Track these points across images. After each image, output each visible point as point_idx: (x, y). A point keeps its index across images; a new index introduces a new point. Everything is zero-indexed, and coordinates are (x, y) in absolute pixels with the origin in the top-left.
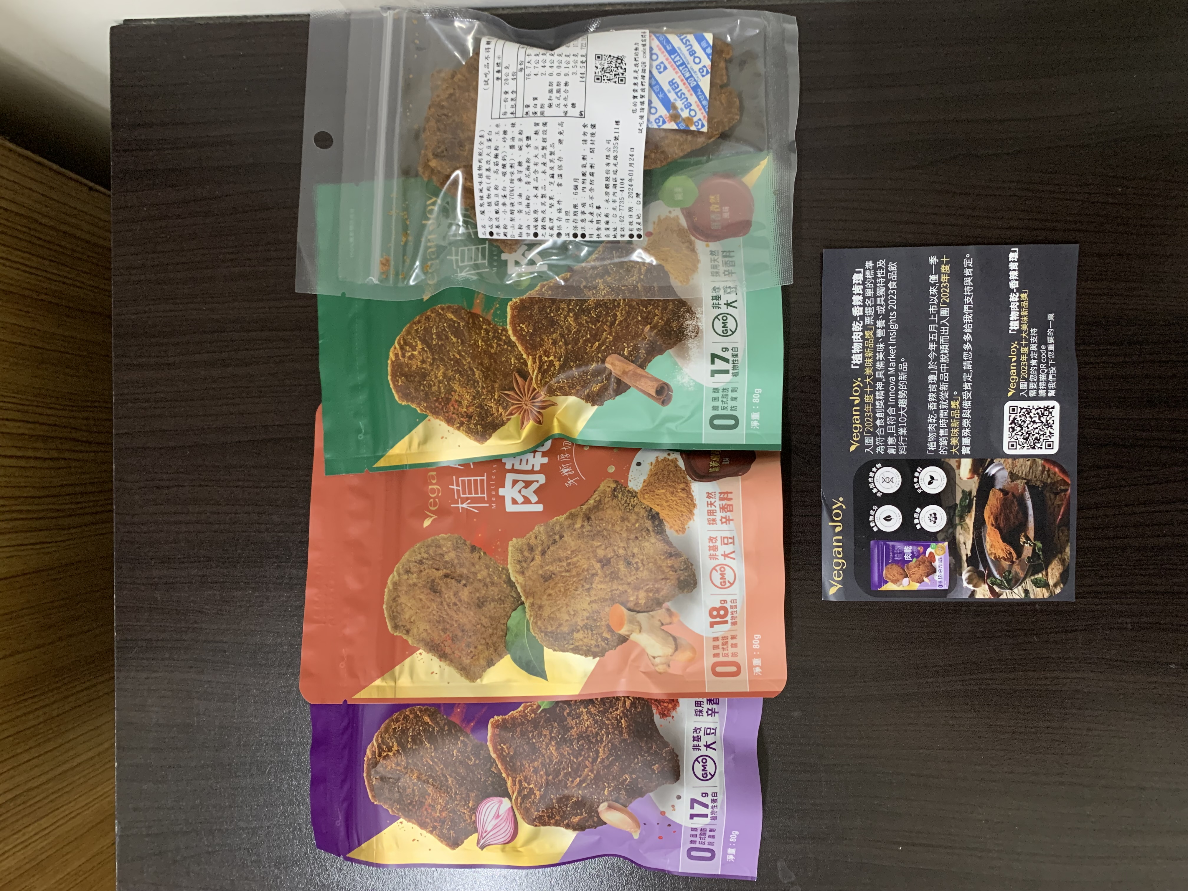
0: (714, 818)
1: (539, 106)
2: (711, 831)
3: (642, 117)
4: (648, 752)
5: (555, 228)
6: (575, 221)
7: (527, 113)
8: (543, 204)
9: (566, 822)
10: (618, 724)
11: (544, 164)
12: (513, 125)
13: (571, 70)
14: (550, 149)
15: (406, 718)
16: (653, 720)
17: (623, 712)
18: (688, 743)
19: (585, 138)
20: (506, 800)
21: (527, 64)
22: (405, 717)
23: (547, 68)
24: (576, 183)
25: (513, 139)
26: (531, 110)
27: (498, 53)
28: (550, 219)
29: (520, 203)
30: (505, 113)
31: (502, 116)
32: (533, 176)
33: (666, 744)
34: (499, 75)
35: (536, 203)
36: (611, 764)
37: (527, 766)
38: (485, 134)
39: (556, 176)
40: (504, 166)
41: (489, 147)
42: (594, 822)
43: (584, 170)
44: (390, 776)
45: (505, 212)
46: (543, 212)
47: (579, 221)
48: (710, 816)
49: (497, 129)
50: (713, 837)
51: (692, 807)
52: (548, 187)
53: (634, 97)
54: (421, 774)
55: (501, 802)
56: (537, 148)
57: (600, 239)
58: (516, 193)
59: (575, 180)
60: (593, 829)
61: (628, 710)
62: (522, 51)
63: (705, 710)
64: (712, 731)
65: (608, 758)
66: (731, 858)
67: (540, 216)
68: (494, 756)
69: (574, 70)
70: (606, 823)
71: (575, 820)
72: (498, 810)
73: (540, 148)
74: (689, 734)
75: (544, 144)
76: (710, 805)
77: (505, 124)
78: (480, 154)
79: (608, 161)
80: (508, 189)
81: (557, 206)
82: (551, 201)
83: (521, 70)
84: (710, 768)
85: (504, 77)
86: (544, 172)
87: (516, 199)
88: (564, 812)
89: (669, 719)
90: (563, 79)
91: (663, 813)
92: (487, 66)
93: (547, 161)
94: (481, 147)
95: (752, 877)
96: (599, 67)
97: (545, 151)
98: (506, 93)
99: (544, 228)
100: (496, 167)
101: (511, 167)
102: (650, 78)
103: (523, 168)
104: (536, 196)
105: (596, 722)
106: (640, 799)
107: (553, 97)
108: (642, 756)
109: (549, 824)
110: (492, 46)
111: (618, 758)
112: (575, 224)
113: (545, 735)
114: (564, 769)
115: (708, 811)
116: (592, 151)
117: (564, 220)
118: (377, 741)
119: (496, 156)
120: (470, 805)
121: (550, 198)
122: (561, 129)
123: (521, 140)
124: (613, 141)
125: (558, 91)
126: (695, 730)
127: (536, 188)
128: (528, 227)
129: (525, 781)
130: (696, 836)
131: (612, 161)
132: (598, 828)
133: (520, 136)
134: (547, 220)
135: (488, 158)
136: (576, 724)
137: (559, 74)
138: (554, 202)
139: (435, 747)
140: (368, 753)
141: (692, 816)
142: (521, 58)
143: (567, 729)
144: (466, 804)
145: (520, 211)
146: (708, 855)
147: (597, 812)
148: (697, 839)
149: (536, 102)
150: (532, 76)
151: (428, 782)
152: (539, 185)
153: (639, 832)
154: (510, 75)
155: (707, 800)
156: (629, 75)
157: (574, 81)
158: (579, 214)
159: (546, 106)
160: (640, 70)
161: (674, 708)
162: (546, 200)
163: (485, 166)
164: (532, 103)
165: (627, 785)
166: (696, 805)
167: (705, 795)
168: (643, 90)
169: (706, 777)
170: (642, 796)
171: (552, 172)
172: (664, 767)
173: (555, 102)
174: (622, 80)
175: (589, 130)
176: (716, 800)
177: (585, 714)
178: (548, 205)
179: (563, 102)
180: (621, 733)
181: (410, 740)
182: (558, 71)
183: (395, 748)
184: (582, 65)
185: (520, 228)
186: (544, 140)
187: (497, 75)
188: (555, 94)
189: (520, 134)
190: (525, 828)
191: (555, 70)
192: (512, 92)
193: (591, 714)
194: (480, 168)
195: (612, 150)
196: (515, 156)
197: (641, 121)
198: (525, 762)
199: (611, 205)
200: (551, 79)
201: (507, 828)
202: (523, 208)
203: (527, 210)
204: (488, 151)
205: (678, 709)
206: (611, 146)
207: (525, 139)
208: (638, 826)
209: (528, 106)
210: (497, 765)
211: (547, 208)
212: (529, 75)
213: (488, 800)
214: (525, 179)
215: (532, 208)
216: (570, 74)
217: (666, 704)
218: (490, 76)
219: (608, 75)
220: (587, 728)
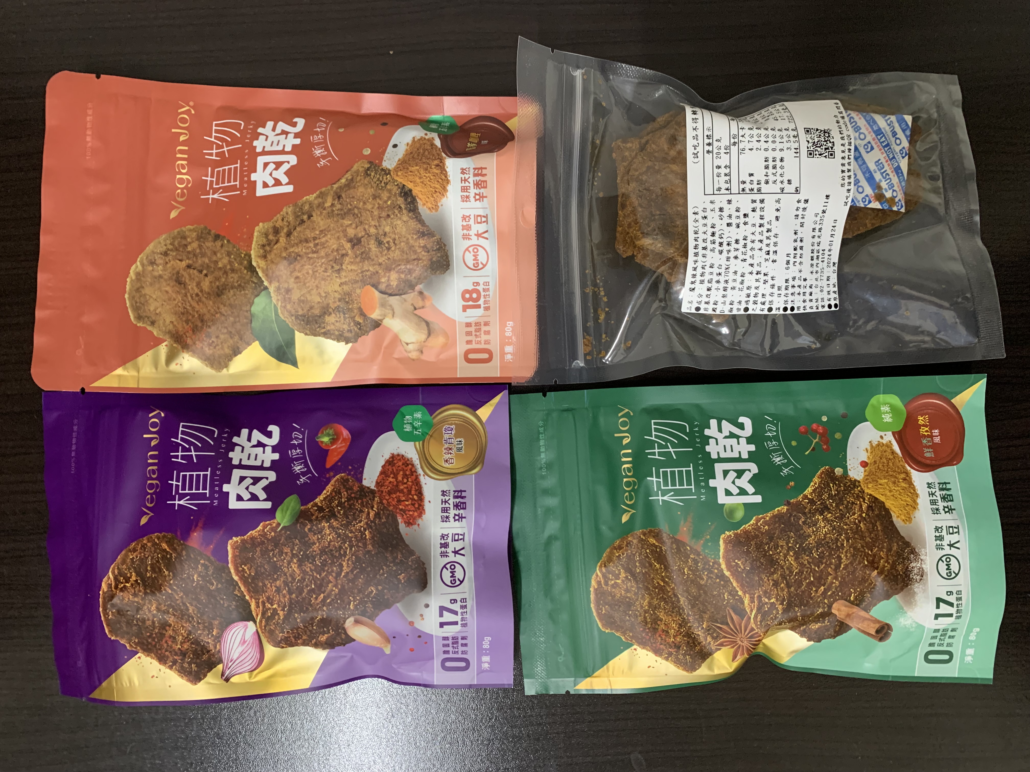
0: (464, 625)
1: (755, 182)
2: (463, 638)
3: (849, 190)
4: (393, 562)
5: (767, 303)
6: (786, 296)
7: (743, 190)
8: (757, 280)
9: (314, 641)
10: (362, 536)
11: (761, 241)
12: (729, 202)
13: (786, 145)
14: (767, 226)
15: (144, 547)
16: (398, 530)
17: (367, 523)
18: (436, 550)
19: (798, 213)
20: (251, 624)
21: (741, 138)
22: (142, 546)
23: (762, 143)
24: (788, 258)
25: (730, 216)
26: (748, 186)
27: (708, 124)
28: (763, 295)
29: (735, 280)
30: (719, 189)
31: (716, 192)
32: (750, 253)
33: (412, 553)
34: (710, 148)
35: (750, 280)
36: (356, 577)
37: (269, 586)
38: (699, 210)
39: (771, 253)
40: (721, 244)
41: (705, 225)
42: (341, 639)
43: (795, 244)
44: (128, 608)
45: (718, 289)
46: (757, 288)
47: (790, 295)
48: (460, 623)
49: (712, 206)
50: (466, 645)
51: (441, 615)
52: (764, 264)
53: (843, 171)
54: (160, 604)
55: (246, 627)
56: (754, 225)
57: (806, 311)
58: (731, 270)
59: (788, 255)
60: (342, 647)
61: (372, 522)
62: (734, 124)
63: (452, 516)
64: (461, 537)
65: (352, 571)
66: (486, 666)
67: (753, 292)
68: (236, 578)
69: (788, 145)
70: (354, 640)
71: (323, 638)
72: (244, 635)
73: (758, 225)
74: (436, 542)
75: (762, 222)
76: (460, 611)
77: (721, 201)
78: (696, 233)
79: (814, 234)
80: (724, 267)
81: (771, 282)
82: (765, 278)
83: (735, 144)
84: (459, 574)
85: (715, 151)
86: (761, 249)
87: (731, 276)
88: (310, 631)
89: (415, 527)
90: (778, 155)
91: (411, 623)
92: (696, 137)
93: (764, 238)
94: (696, 225)
95: (508, 685)
96: (810, 141)
97: (762, 228)
98: (719, 167)
99: (755, 303)
100: (713, 246)
101: (728, 244)
102: (855, 151)
103: (740, 246)
104: (751, 273)
105: (339, 535)
106: (387, 610)
107: (770, 174)
108: (388, 566)
109: (297, 645)
110: (699, 116)
111: (363, 570)
112: (786, 299)
113: (286, 553)
114: (307, 586)
115: (458, 618)
116: (802, 225)
117: (776, 295)
118: (113, 573)
119: (713, 234)
120: (214, 633)
121: (765, 275)
122: (778, 206)
123: (738, 217)
124: (821, 215)
125: (774, 167)
126: (443, 537)
127: (752, 265)
128: (740, 302)
129: (268, 601)
130: (448, 645)
131: (817, 233)
132: (347, 645)
133: (738, 214)
134: (760, 295)
135: (705, 236)
136: (318, 539)
137: (774, 150)
138: (768, 278)
139: (173, 573)
140: (104, 586)
141: (442, 625)
142: (734, 131)
143: (308, 545)
144: (210, 633)
145: (733, 288)
146: (463, 664)
147: (344, 629)
148: (450, 649)
149: (752, 178)
150: (747, 151)
151: (168, 613)
152: (755, 262)
153: (389, 646)
154: (723, 148)
155: (456, 607)
156: (838, 149)
157: (789, 155)
158: (790, 288)
159: (763, 182)
160: (847, 144)
161: (420, 516)
162: (761, 277)
163: (701, 244)
164: (748, 179)
165: (374, 597)
166: (445, 612)
167: (454, 601)
168: (849, 164)
169: (455, 583)
170: (389, 608)
171: (768, 249)
172: (411, 575)
173: (771, 178)
174: (831, 155)
175: (802, 205)
176: (465, 607)
177: (327, 528)
178: (762, 281)
179: (779, 179)
180: (365, 545)
181: (149, 568)
182: (773, 146)
183: (134, 578)
184: (794, 139)
185: (731, 304)
186: (762, 218)
187: (707, 148)
188: (771, 171)
189: (737, 211)
190: (270, 650)
191: (770, 145)
192: (725, 167)
193: (333, 528)
194: (696, 247)
195: (818, 222)
196: (733, 233)
197: (848, 194)
198: (267, 582)
199: (815, 276)
200: (767, 154)
201: (254, 653)
202: (738, 285)
203: (741, 286)
204: (705, 229)
205: (424, 516)
206: (818, 219)
207: (742, 216)
208: (388, 640)
209: (744, 182)
210: (240, 588)
211: (761, 284)
212: (743, 150)
213: (233, 625)
214: (741, 257)
215: (746, 285)
216: (785, 149)
217: (411, 513)
218: (700, 149)
219: (819, 149)
220: (329, 543)
